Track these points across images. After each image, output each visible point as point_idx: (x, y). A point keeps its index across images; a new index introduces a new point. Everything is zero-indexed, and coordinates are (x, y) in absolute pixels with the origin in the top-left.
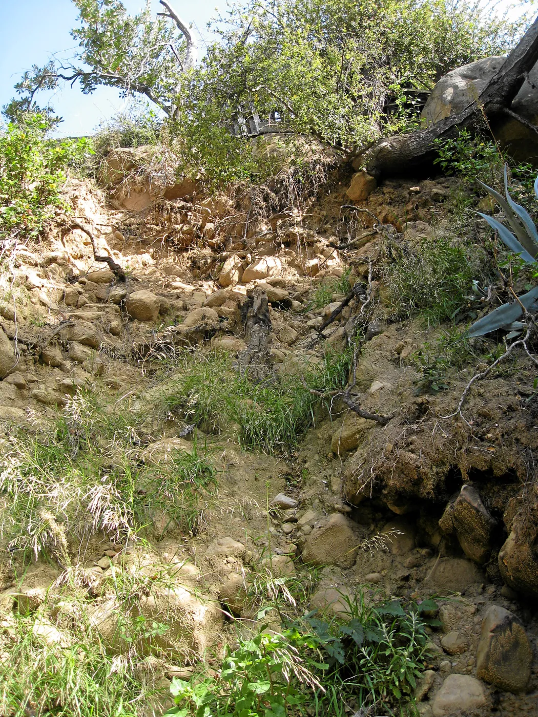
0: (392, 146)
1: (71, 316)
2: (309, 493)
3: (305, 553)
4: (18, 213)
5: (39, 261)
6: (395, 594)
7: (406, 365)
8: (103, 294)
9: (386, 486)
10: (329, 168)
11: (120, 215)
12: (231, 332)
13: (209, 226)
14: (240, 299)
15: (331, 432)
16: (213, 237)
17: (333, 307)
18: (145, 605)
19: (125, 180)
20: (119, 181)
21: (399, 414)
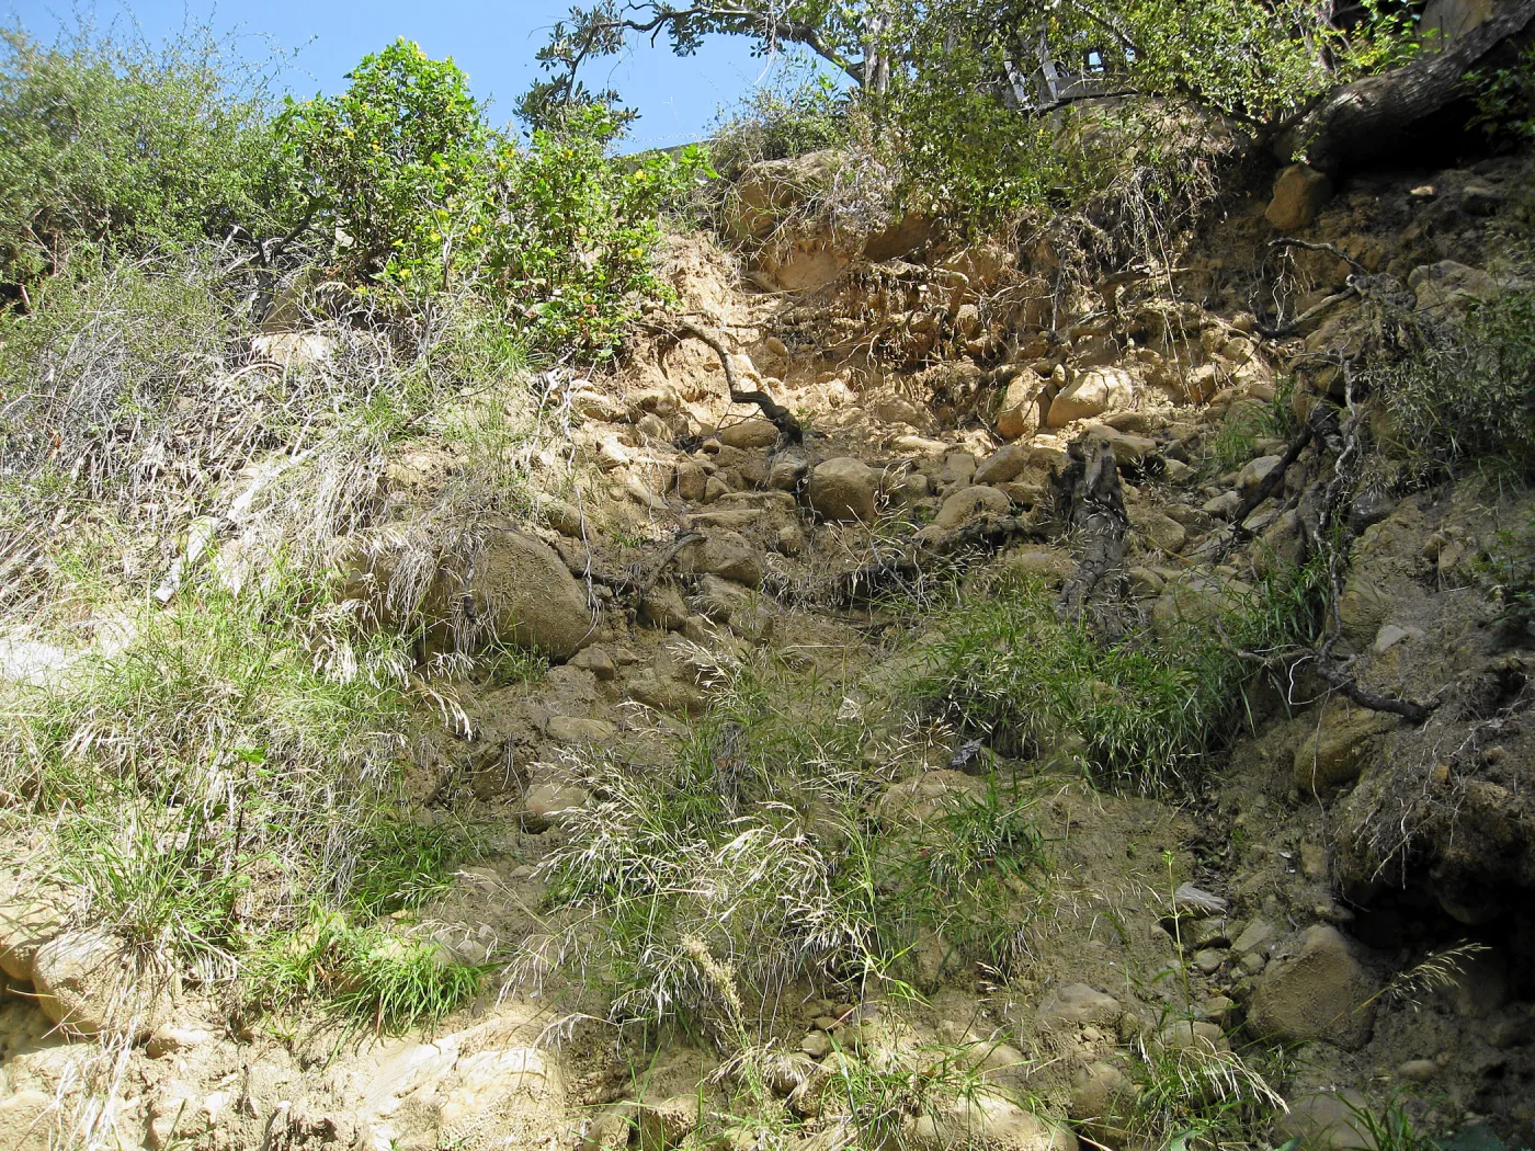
0: (1364, 101)
1: (695, 522)
2: (1251, 882)
3: (1253, 1015)
4: (569, 314)
5: (619, 411)
6: (1472, 1108)
7: (1453, 586)
8: (756, 470)
9: (1438, 860)
10: (1221, 164)
11: (775, 303)
12: (1039, 537)
13: (966, 311)
14: (1056, 463)
15: (1290, 744)
16: (975, 334)
17: (1261, 468)
18: (912, 1135)
19: (780, 228)
20: (767, 230)
21: (1454, 696)
